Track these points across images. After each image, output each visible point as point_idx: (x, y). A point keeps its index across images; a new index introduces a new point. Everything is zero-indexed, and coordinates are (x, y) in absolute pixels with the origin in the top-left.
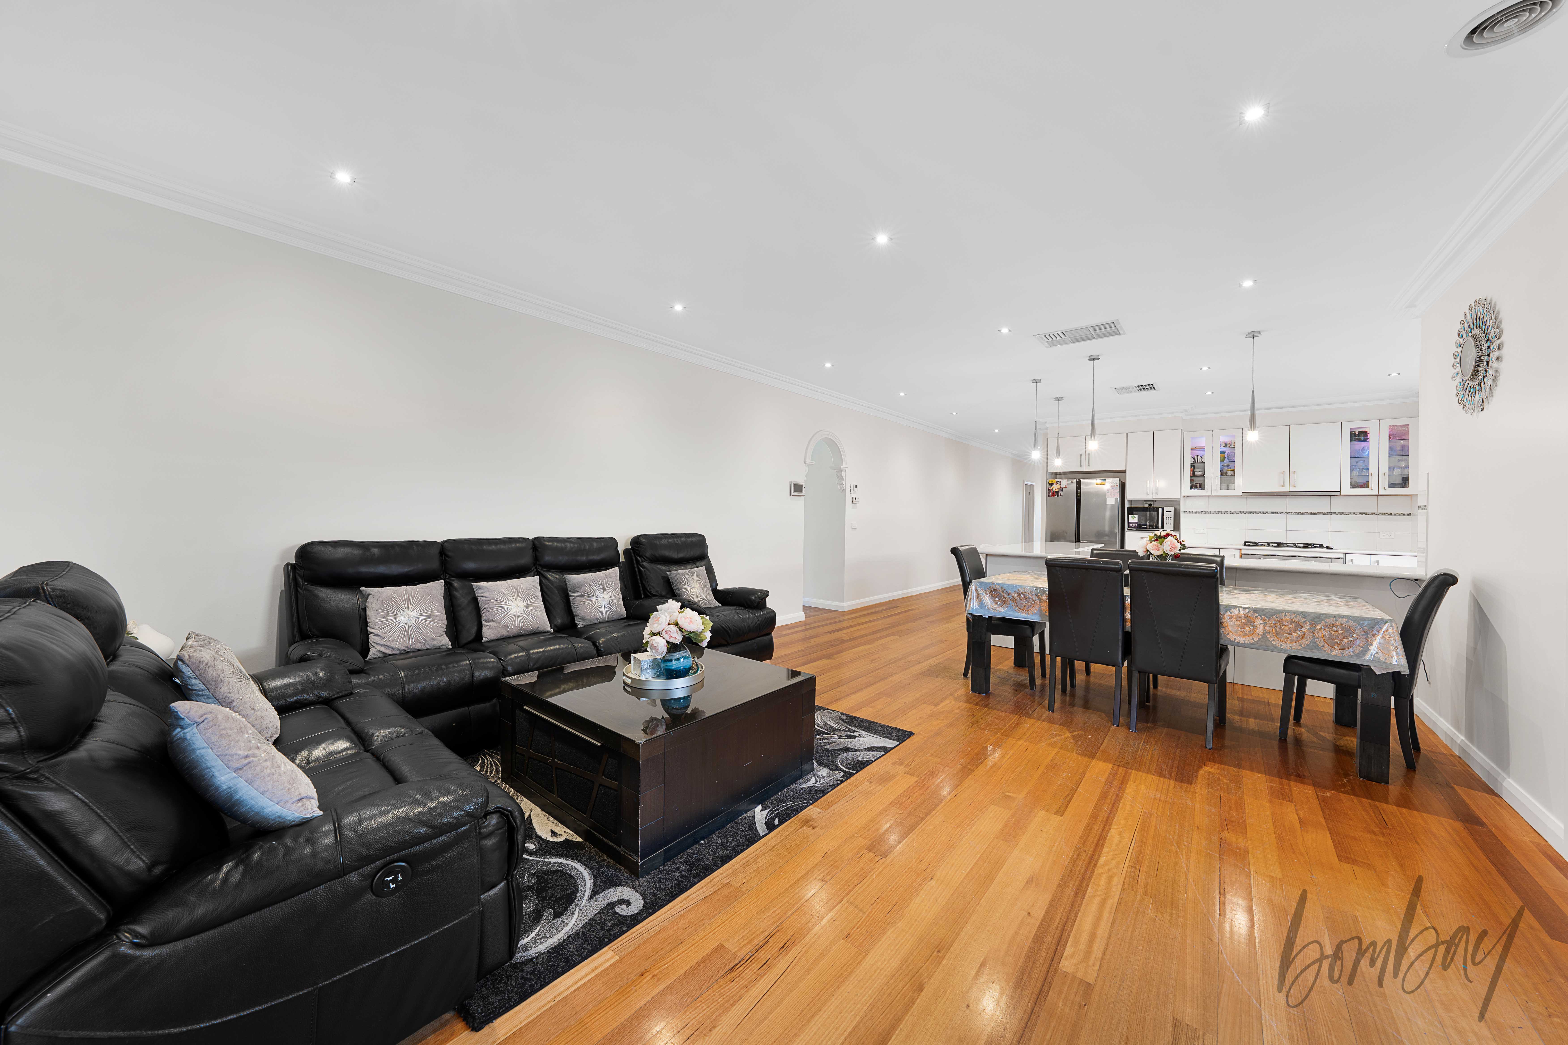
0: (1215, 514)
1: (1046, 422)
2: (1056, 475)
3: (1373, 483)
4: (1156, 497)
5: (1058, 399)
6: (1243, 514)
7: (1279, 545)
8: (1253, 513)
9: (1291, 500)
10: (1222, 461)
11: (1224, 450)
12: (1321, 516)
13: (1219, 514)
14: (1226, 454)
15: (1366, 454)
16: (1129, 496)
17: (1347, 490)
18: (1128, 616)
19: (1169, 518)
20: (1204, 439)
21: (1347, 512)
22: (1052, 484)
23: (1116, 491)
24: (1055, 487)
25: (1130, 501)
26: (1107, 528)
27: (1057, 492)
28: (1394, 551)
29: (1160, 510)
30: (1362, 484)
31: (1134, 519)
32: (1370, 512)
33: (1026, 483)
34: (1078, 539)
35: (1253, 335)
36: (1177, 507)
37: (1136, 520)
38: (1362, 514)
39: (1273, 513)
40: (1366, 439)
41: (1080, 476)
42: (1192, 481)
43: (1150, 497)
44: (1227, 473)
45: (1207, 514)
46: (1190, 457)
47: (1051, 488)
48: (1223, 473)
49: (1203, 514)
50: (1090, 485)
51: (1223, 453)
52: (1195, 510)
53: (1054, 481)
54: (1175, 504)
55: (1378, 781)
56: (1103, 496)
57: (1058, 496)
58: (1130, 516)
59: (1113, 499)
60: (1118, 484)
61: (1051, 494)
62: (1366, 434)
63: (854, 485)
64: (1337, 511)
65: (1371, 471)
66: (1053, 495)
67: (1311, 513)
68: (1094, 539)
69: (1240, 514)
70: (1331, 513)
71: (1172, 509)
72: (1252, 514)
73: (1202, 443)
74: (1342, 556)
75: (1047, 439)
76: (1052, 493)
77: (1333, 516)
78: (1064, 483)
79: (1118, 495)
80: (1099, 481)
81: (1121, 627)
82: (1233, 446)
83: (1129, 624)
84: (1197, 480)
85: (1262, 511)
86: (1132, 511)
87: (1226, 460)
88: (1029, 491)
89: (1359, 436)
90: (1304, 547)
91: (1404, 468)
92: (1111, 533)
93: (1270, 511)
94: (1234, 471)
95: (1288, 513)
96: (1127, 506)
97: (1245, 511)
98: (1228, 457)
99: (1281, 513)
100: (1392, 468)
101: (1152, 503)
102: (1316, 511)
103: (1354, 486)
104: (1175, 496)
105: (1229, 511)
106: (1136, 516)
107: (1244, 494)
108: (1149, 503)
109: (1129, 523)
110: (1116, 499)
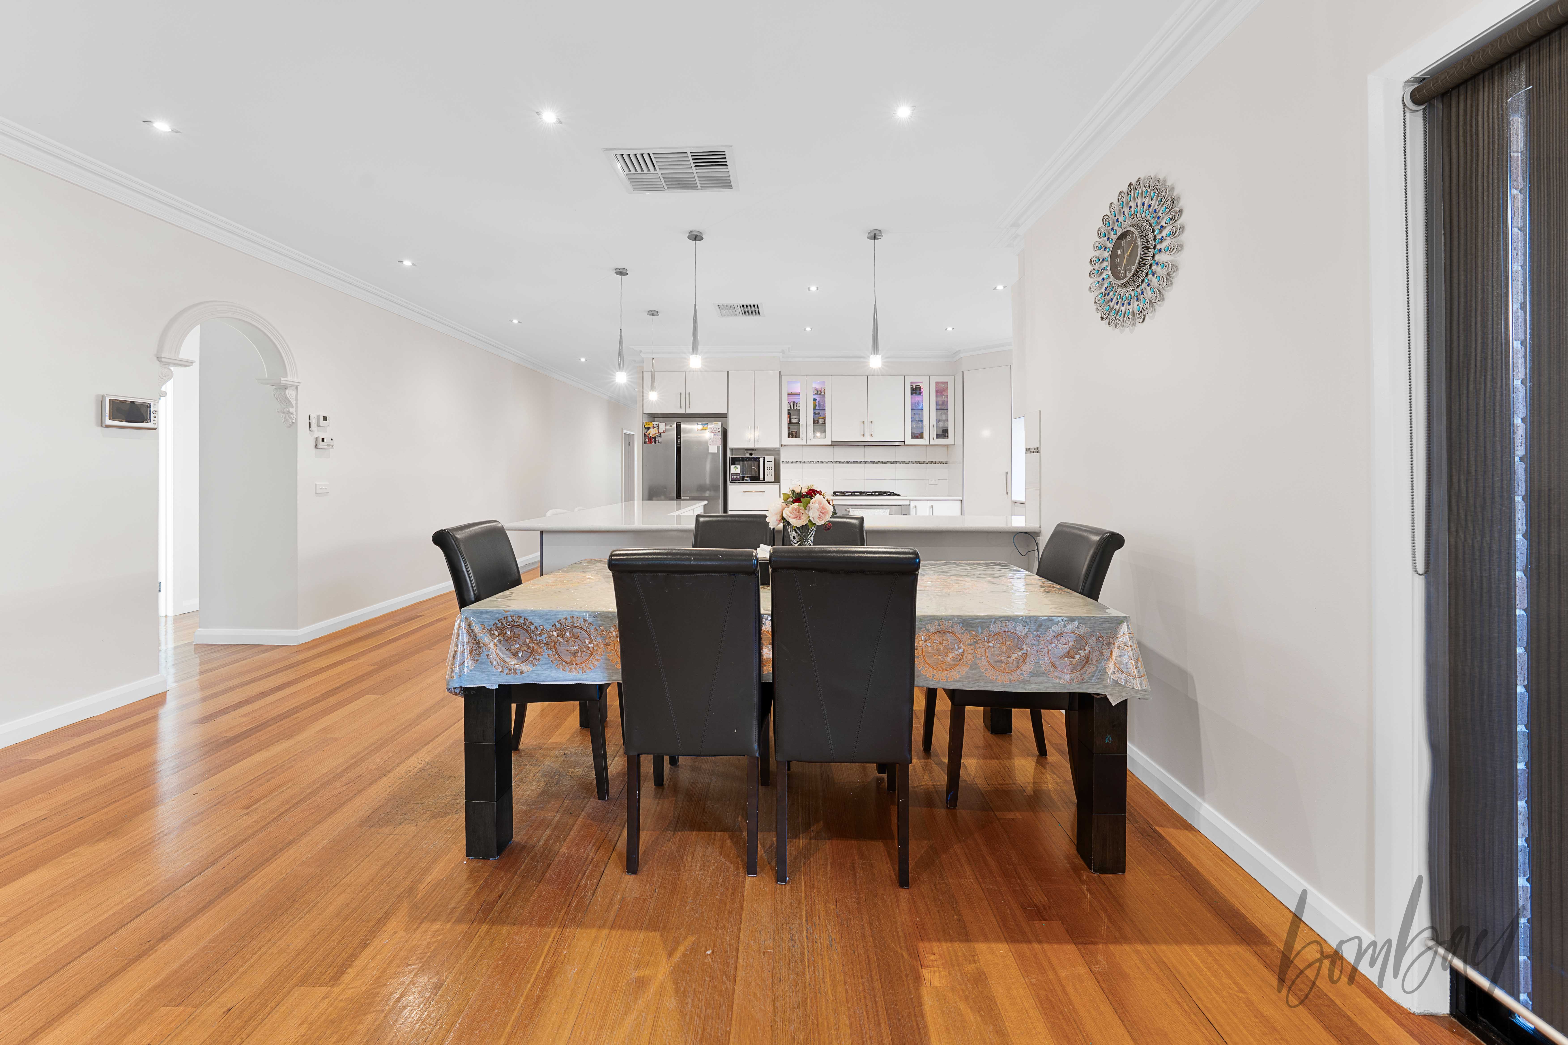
0: (808, 464)
1: (641, 351)
2: (653, 417)
3: (926, 435)
4: (757, 445)
5: (653, 313)
6: (831, 464)
7: (862, 494)
8: (839, 462)
9: (869, 450)
10: (814, 409)
11: (815, 397)
12: (889, 464)
13: (812, 464)
14: (817, 401)
15: (920, 407)
16: (731, 444)
17: (910, 441)
18: (767, 652)
19: (770, 469)
20: (799, 385)
21: (907, 461)
22: (648, 428)
23: (718, 437)
24: (652, 432)
25: (732, 450)
26: (708, 482)
27: (655, 438)
28: (938, 496)
29: (761, 459)
30: (917, 435)
31: (736, 470)
32: (922, 461)
33: (625, 431)
34: (678, 496)
35: (875, 236)
36: (776, 457)
37: (738, 471)
38: (917, 462)
39: (854, 462)
40: (920, 393)
41: (679, 420)
42: (789, 428)
43: (751, 445)
44: (818, 421)
45: (802, 464)
46: (787, 402)
47: (648, 432)
48: (815, 422)
49: (798, 464)
50: (693, 431)
51: (815, 400)
52: (791, 460)
53: (651, 425)
54: (775, 452)
55: (1113, 872)
56: (706, 444)
57: (655, 443)
58: (733, 466)
59: (714, 447)
60: (720, 430)
61: (647, 440)
62: (920, 388)
63: (318, 417)
64: (900, 461)
65: (924, 423)
66: (650, 441)
67: (882, 462)
68: (695, 494)
69: (829, 464)
70: (896, 462)
71: (771, 458)
72: (838, 464)
73: (797, 388)
74: (908, 503)
75: (643, 372)
76: (650, 440)
77: (898, 464)
78: (662, 427)
79: (720, 443)
80: (700, 427)
81: (756, 674)
82: (823, 394)
83: (768, 669)
84: (793, 428)
85: (846, 460)
86: (734, 461)
87: (817, 408)
88: (628, 441)
89: (916, 390)
90: (879, 495)
91: (945, 420)
92: (715, 488)
93: (852, 460)
94: (824, 419)
95: (865, 462)
96: (729, 455)
97: (832, 460)
98: (819, 404)
99: (861, 462)
100: (938, 421)
101: (753, 452)
102: (885, 460)
103: (914, 436)
104: (775, 444)
105: (820, 461)
106: (739, 467)
107: (834, 443)
108: (750, 452)
109: (731, 475)
110: (718, 447)
